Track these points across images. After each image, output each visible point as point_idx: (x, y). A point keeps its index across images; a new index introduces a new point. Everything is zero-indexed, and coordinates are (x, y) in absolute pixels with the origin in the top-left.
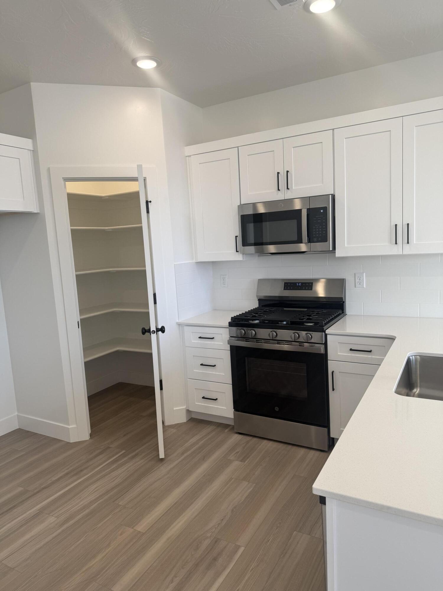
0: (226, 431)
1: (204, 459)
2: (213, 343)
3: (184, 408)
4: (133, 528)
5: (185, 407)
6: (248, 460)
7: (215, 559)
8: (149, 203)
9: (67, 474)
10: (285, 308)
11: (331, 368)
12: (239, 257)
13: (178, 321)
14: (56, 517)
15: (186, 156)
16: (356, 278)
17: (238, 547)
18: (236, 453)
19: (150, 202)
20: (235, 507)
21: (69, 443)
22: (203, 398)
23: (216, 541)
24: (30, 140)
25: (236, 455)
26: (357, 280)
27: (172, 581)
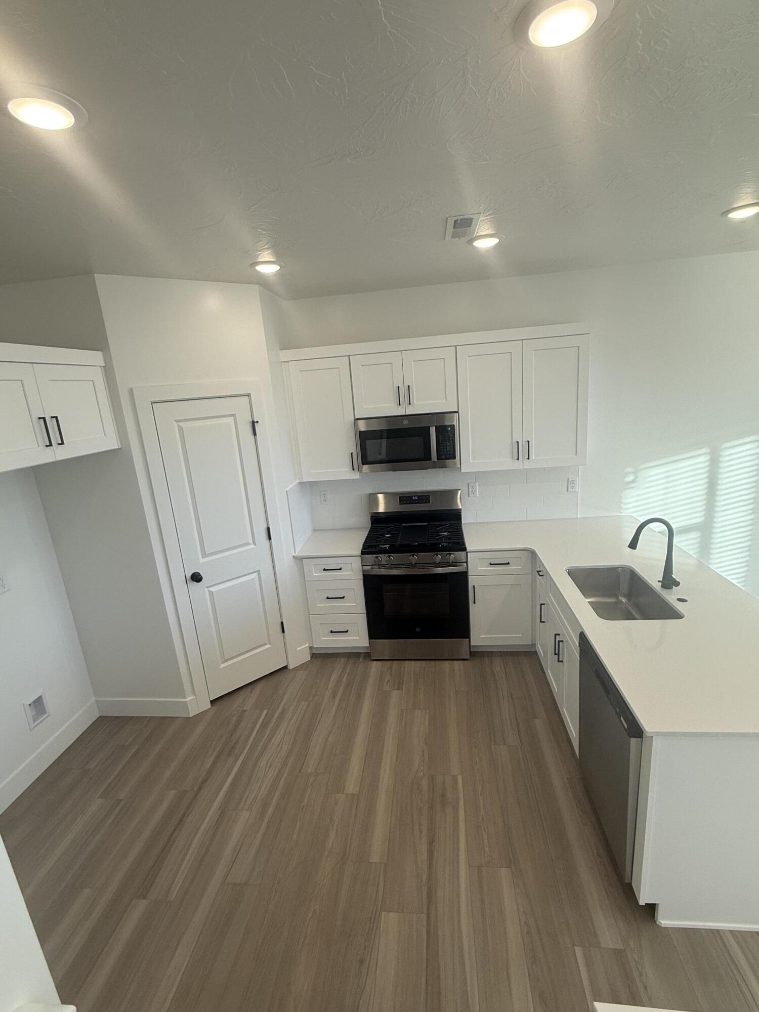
0: (361, 660)
1: (360, 696)
2: (340, 573)
3: (307, 647)
4: (343, 793)
5: (307, 645)
6: (404, 686)
7: (443, 796)
8: (256, 424)
9: (218, 757)
10: (404, 523)
11: (471, 584)
12: (356, 476)
13: (294, 554)
14: (248, 810)
15: (282, 362)
16: (470, 488)
17: (455, 778)
18: (387, 682)
19: (257, 422)
20: (426, 739)
21: (188, 718)
22: (332, 632)
23: (432, 778)
24: (100, 352)
25: (388, 685)
26: (470, 490)
27: (421, 831)
